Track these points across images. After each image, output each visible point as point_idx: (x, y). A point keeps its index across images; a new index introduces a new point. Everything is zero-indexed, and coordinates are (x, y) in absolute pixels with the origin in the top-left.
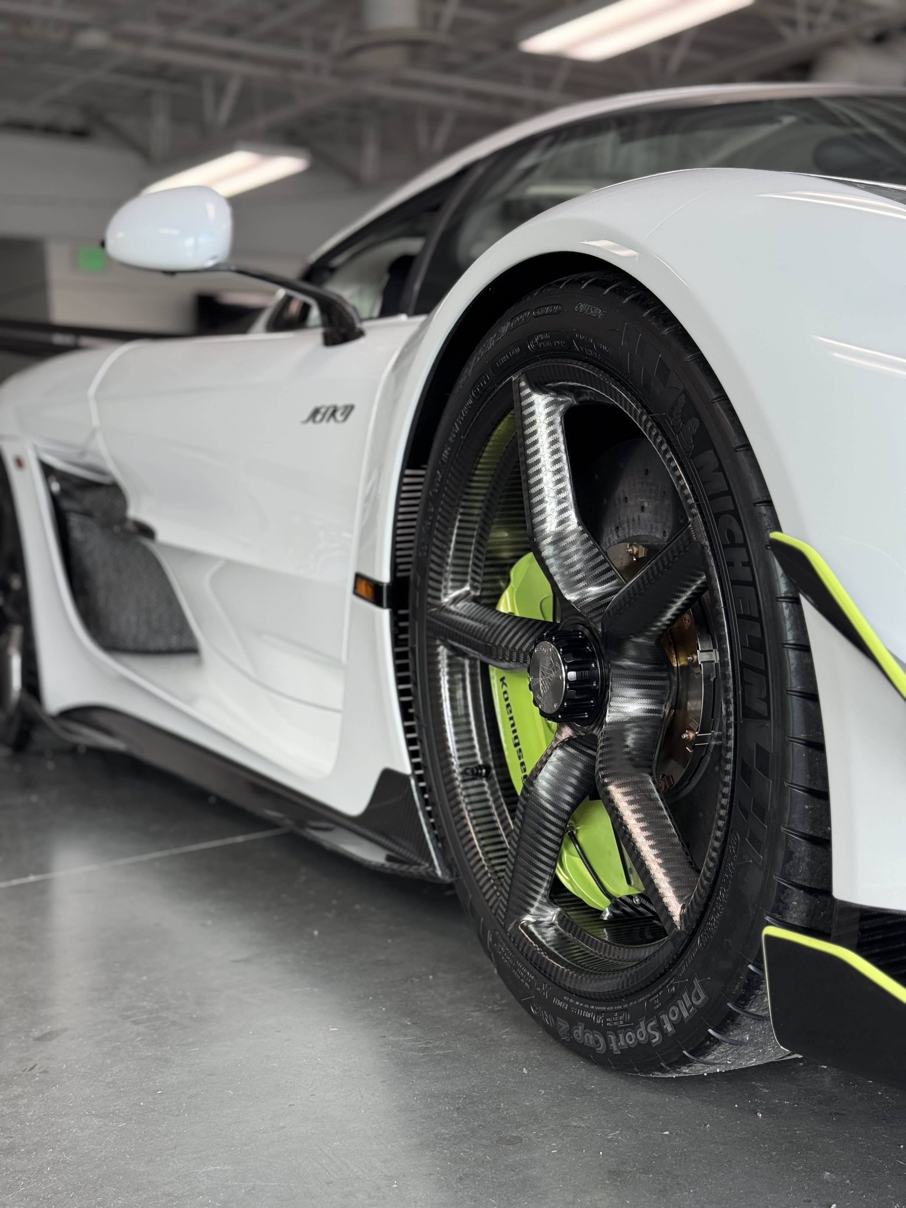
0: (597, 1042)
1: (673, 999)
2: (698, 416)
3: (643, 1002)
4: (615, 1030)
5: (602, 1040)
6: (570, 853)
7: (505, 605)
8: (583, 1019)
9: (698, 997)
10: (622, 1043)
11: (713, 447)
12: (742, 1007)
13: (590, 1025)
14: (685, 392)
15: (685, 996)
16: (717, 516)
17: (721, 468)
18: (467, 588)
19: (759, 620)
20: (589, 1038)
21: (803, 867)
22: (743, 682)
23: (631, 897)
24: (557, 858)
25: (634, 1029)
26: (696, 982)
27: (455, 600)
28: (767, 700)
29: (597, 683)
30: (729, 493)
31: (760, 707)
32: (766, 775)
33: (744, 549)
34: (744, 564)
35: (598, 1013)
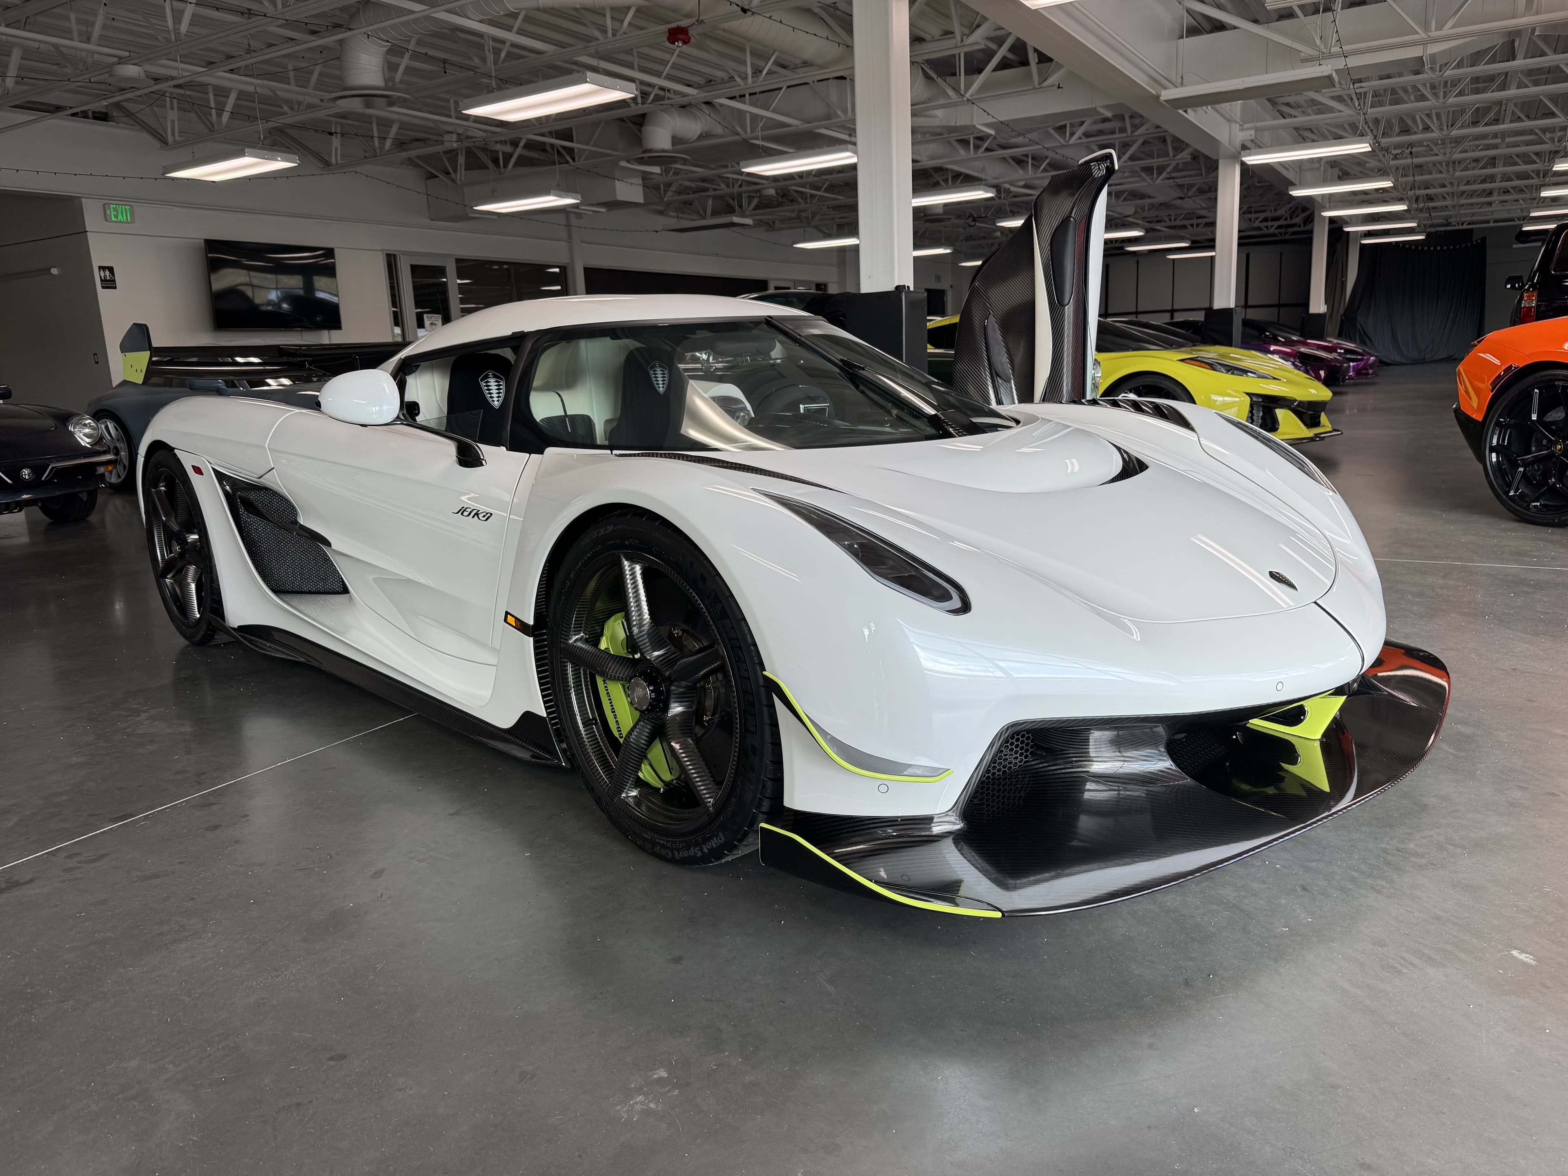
0: (667, 854)
1: (709, 839)
2: (720, 601)
3: (693, 839)
4: (678, 850)
5: (670, 853)
6: (645, 765)
7: (603, 645)
8: (660, 844)
9: (721, 840)
10: (681, 855)
11: (729, 618)
12: (740, 843)
13: (663, 846)
14: (714, 590)
15: (715, 839)
16: (732, 648)
17: (733, 628)
18: (582, 634)
19: (752, 694)
20: (663, 852)
21: (769, 791)
22: (745, 718)
23: (672, 780)
24: (639, 768)
25: (688, 850)
26: (720, 834)
27: (576, 641)
28: (756, 726)
29: (663, 696)
30: (737, 639)
31: (753, 729)
32: (755, 755)
34: (745, 670)
35: (669, 841)
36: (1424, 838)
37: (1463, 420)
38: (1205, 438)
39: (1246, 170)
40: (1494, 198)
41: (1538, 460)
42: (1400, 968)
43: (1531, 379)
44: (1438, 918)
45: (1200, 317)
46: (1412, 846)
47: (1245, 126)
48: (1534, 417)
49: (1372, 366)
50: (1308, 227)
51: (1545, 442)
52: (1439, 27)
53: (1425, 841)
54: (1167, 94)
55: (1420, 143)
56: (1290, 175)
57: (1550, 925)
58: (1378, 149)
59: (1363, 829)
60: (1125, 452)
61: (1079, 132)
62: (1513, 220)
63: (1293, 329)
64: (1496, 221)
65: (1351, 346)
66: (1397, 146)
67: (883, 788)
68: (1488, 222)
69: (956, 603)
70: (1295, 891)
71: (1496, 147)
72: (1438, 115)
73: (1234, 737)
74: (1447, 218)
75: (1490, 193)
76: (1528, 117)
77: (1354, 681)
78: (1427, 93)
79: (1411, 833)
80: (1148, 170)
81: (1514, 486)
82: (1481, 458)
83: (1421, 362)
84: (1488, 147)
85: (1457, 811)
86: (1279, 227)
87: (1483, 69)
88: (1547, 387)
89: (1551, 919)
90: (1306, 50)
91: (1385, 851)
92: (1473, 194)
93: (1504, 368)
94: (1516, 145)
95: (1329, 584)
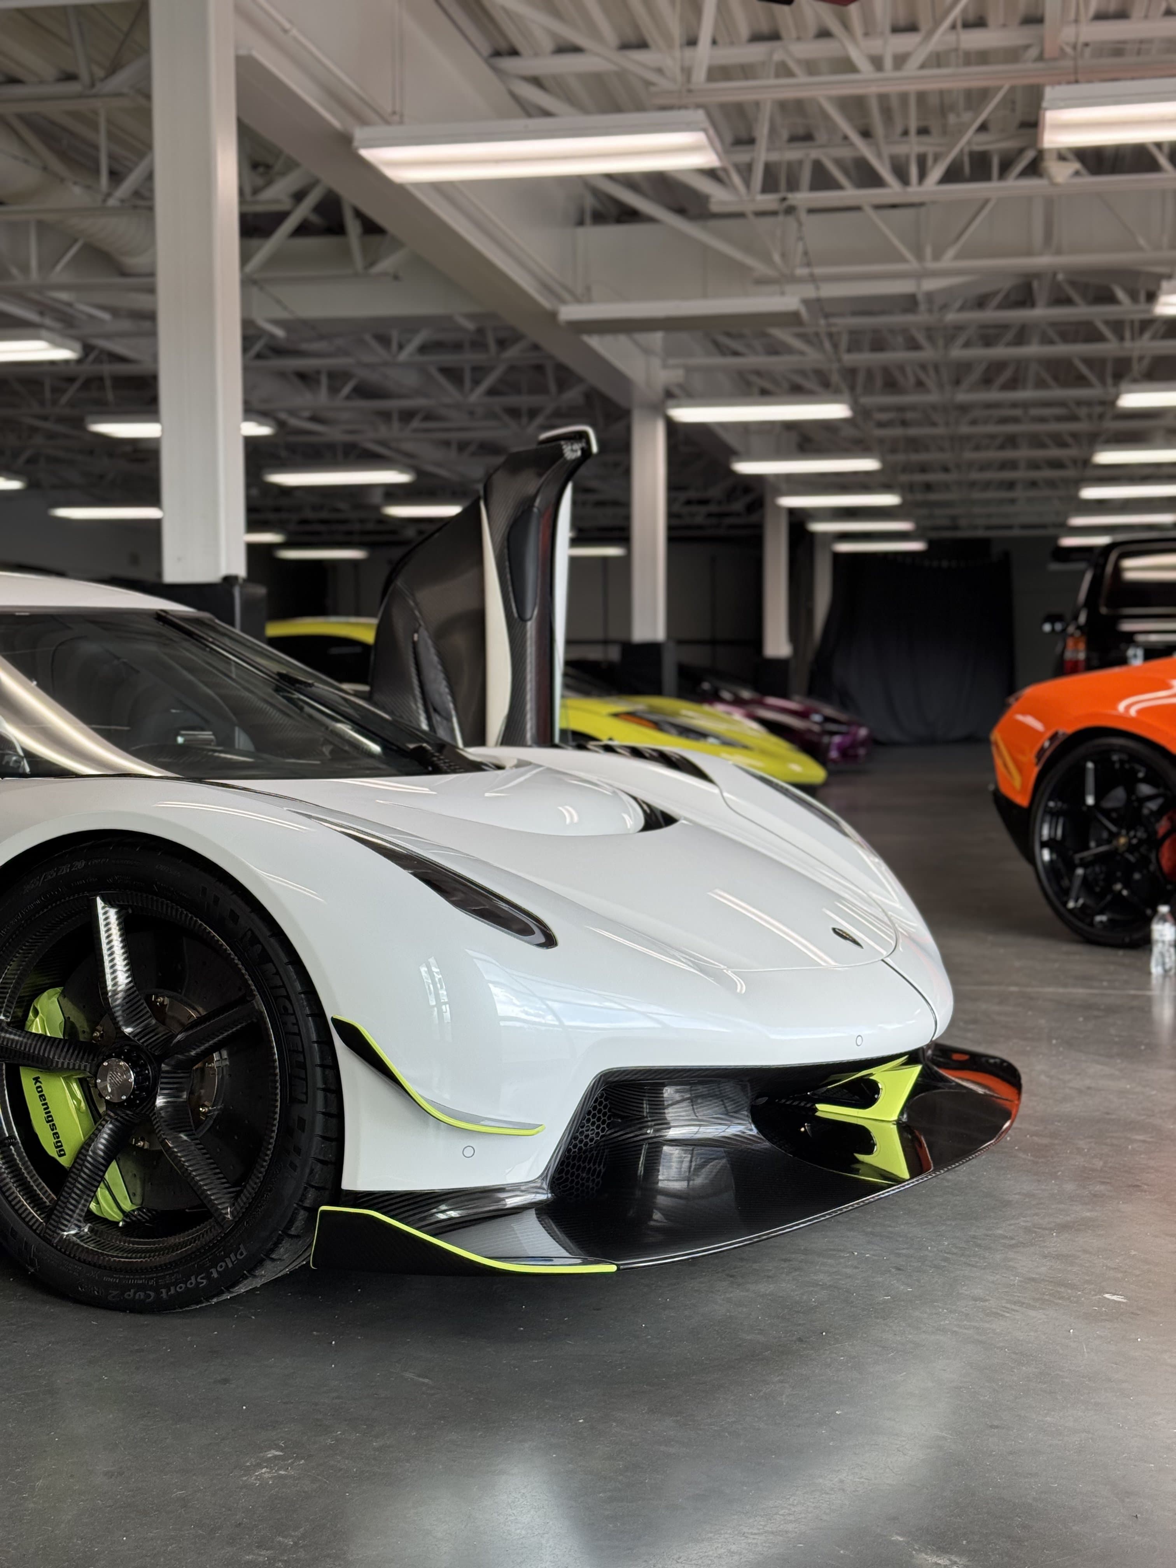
0: (147, 1297)
1: (220, 1260)
2: (259, 942)
3: (194, 1265)
4: (165, 1288)
5: (151, 1295)
6: (101, 1188)
8: (135, 1286)
9: (241, 1254)
11: (272, 962)
12: (268, 1255)
15: (233, 1255)
17: (278, 973)
23: (134, 1211)
24: (89, 1198)
25: (183, 1282)
26: (240, 1248)
29: (149, 1083)
30: (284, 986)
33: (293, 1017)
35: (151, 1279)
36: (1010, 1225)
37: (1003, 804)
38: (729, 792)
39: (673, 428)
40: (1019, 493)
41: (1099, 858)
42: (1002, 1313)
43: (1082, 750)
44: (1033, 1280)
45: (614, 654)
46: (1000, 1232)
47: (671, 361)
48: (1090, 800)
49: (864, 743)
50: (753, 518)
51: (1105, 835)
52: (937, 257)
53: (1012, 1227)
54: (570, 312)
55: (913, 408)
56: (731, 440)
57: (1138, 1276)
58: (861, 413)
59: (949, 1223)
60: (644, 802)
61: (411, 348)
62: (1043, 526)
63: (744, 682)
64: (1024, 527)
65: (829, 711)
66: (883, 409)
67: (468, 1152)
68: (1010, 527)
69: (541, 938)
70: (890, 1271)
71: (1016, 420)
72: (936, 367)
73: (803, 1129)
74: (954, 518)
75: (1011, 485)
76: (1056, 378)
77: (928, 1046)
78: (921, 338)
79: (997, 1223)
80: (514, 412)
81: (1074, 893)
82: (1031, 858)
83: (929, 741)
84: (1004, 421)
85: (1041, 1204)
86: (710, 515)
87: (991, 315)
88: (1102, 759)
89: (1138, 1273)
90: (760, 268)
91: (974, 1237)
92: (987, 485)
93: (1049, 734)
94: (1042, 420)
95: (894, 944)
